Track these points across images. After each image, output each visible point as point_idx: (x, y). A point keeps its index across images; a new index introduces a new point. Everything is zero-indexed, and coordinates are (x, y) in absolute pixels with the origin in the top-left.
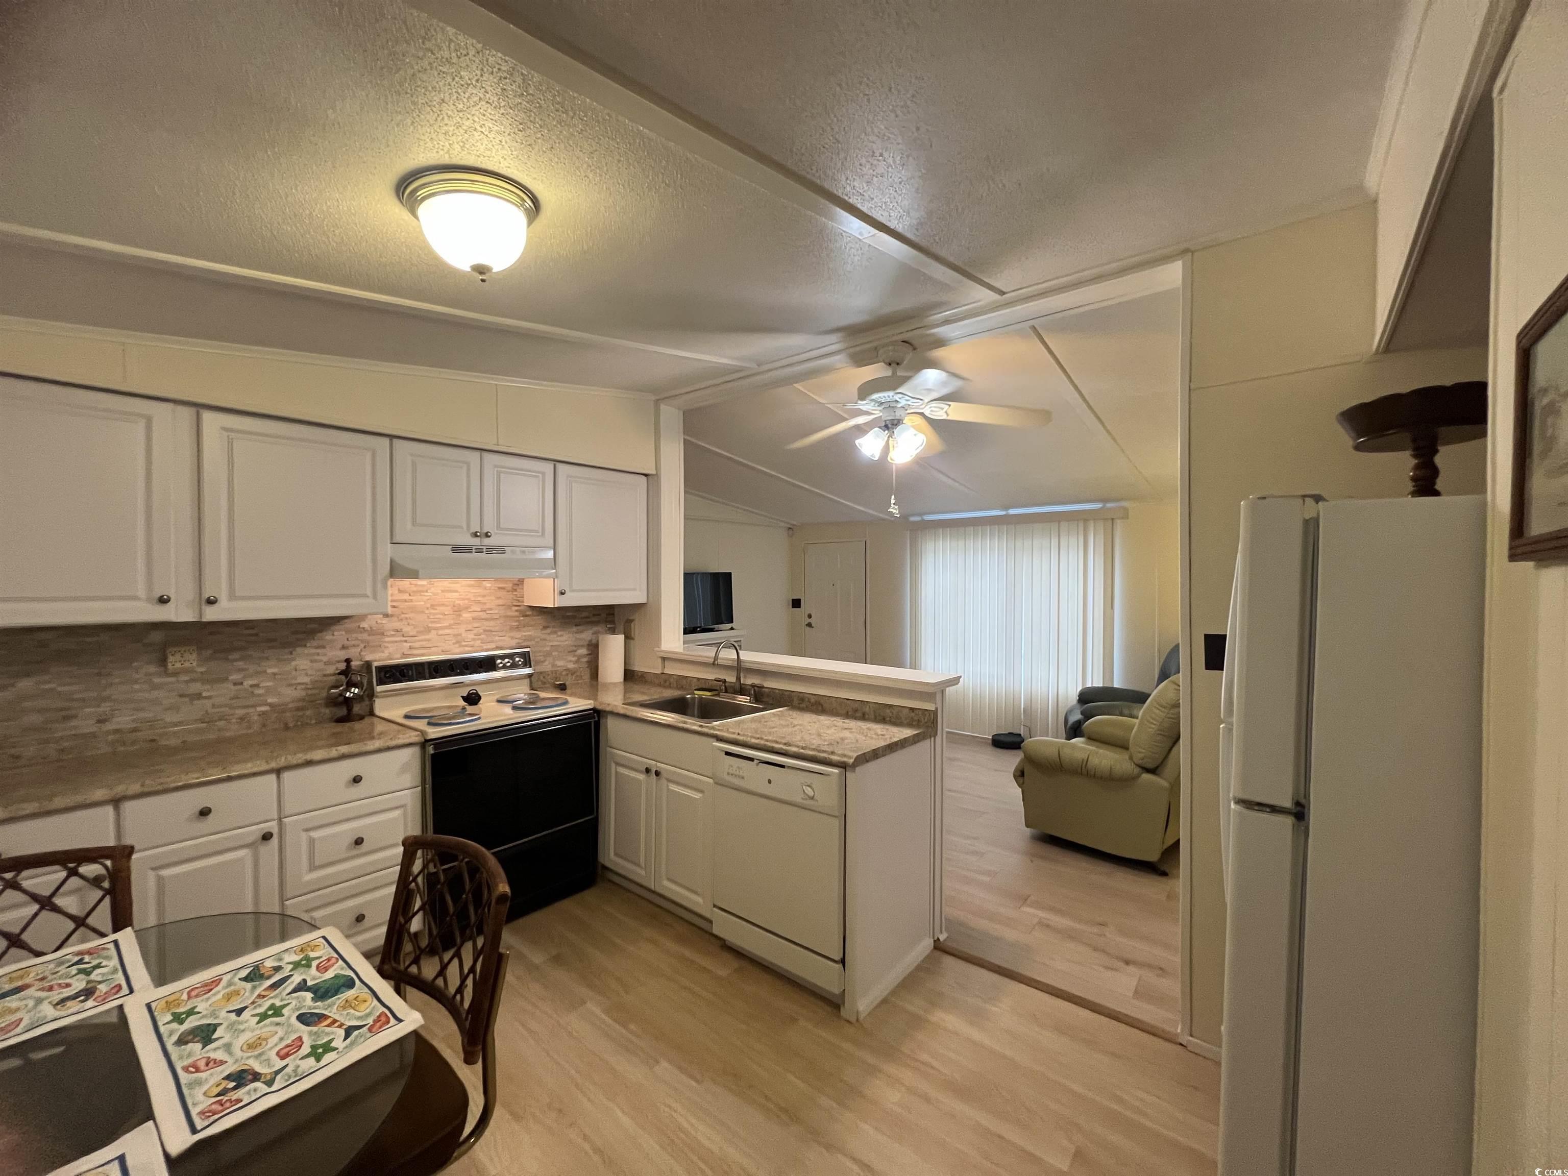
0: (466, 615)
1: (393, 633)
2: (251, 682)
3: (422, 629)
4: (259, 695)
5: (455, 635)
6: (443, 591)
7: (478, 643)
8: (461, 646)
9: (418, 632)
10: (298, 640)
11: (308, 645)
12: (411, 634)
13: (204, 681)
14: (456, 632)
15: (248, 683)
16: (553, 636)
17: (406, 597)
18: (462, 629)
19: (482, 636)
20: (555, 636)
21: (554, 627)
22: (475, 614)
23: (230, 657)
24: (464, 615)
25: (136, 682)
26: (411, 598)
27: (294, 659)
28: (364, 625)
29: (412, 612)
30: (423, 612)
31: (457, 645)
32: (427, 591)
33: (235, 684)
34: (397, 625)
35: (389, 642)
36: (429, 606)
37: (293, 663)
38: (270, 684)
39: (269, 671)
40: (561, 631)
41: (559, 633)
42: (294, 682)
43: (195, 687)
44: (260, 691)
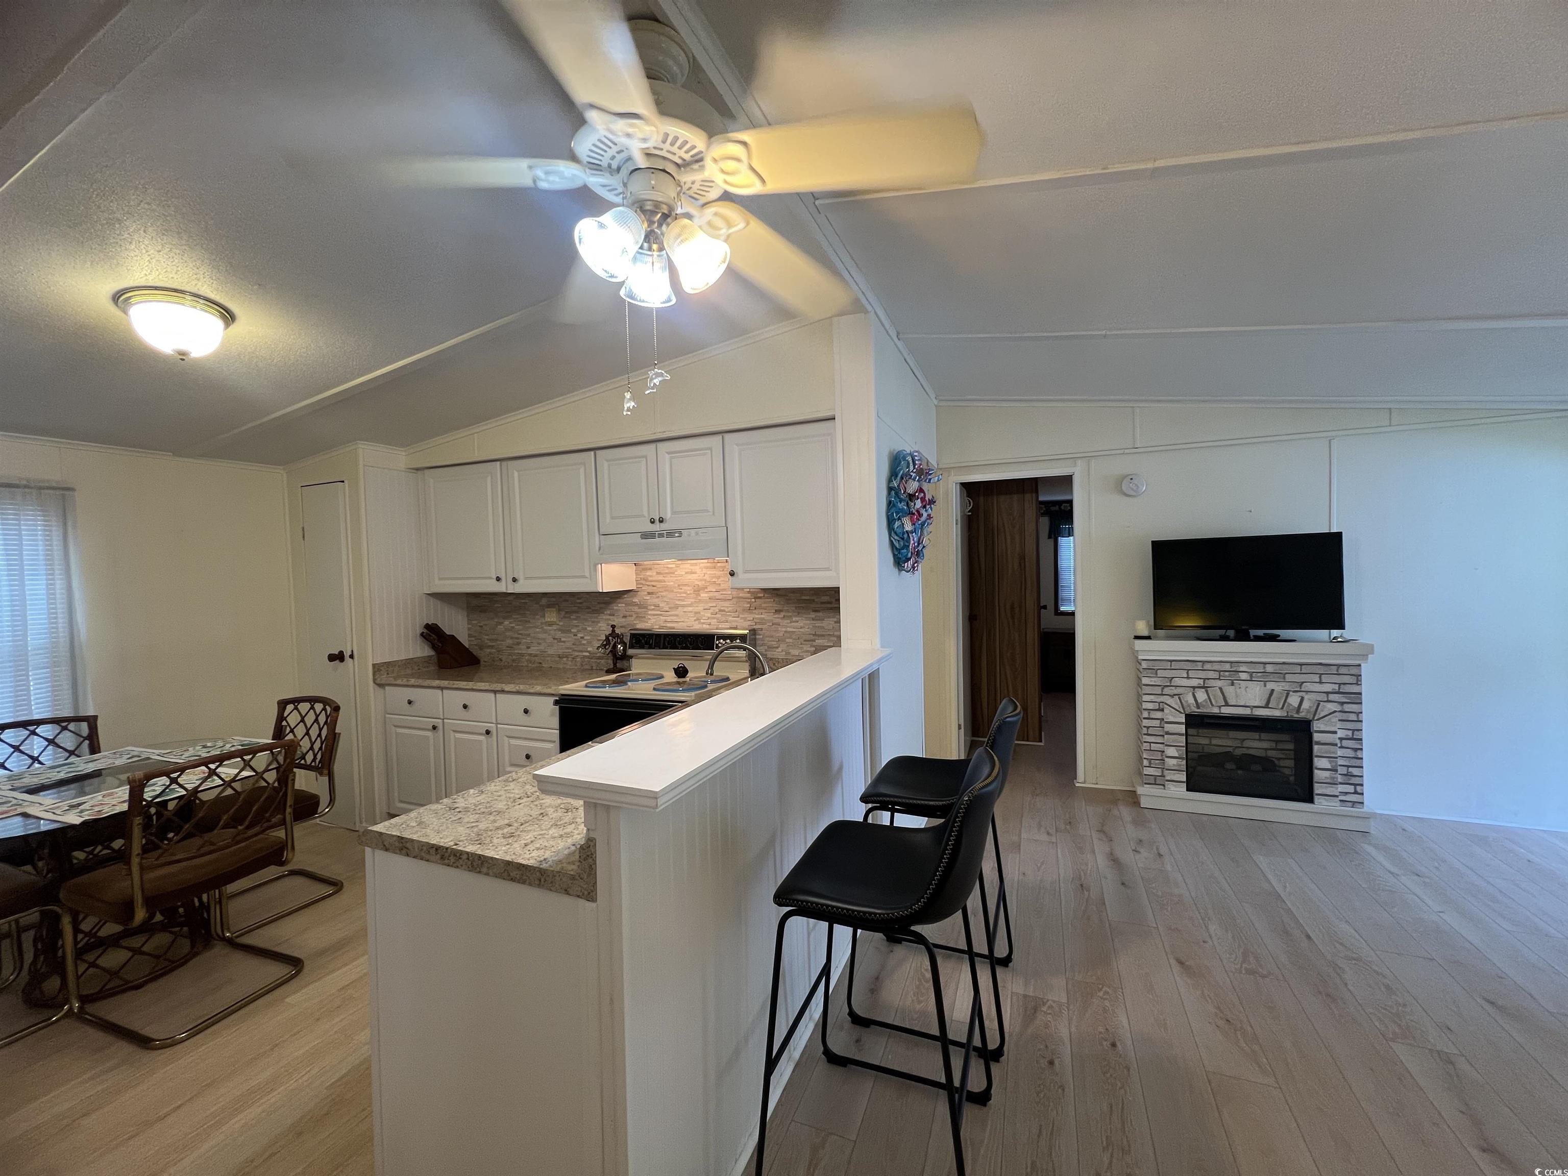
0: (704, 595)
1: (653, 607)
2: (582, 635)
3: (673, 606)
4: (584, 644)
5: (696, 613)
6: (686, 573)
7: (714, 622)
8: (700, 623)
9: (669, 608)
10: (601, 608)
11: (605, 613)
12: (667, 609)
13: (563, 631)
14: (696, 609)
15: (580, 635)
16: (786, 621)
17: (660, 578)
18: (700, 608)
19: (718, 616)
20: (789, 621)
21: (788, 611)
22: (711, 594)
23: (572, 617)
24: (702, 595)
25: (537, 627)
26: (664, 578)
27: (599, 622)
28: (636, 600)
29: (665, 591)
30: (672, 591)
31: (697, 622)
32: (673, 573)
33: (574, 635)
34: (656, 601)
35: (650, 615)
36: (676, 586)
37: (599, 625)
38: (589, 638)
39: (588, 629)
40: (796, 616)
41: (794, 619)
42: (599, 638)
43: (559, 635)
44: (585, 642)
